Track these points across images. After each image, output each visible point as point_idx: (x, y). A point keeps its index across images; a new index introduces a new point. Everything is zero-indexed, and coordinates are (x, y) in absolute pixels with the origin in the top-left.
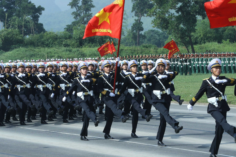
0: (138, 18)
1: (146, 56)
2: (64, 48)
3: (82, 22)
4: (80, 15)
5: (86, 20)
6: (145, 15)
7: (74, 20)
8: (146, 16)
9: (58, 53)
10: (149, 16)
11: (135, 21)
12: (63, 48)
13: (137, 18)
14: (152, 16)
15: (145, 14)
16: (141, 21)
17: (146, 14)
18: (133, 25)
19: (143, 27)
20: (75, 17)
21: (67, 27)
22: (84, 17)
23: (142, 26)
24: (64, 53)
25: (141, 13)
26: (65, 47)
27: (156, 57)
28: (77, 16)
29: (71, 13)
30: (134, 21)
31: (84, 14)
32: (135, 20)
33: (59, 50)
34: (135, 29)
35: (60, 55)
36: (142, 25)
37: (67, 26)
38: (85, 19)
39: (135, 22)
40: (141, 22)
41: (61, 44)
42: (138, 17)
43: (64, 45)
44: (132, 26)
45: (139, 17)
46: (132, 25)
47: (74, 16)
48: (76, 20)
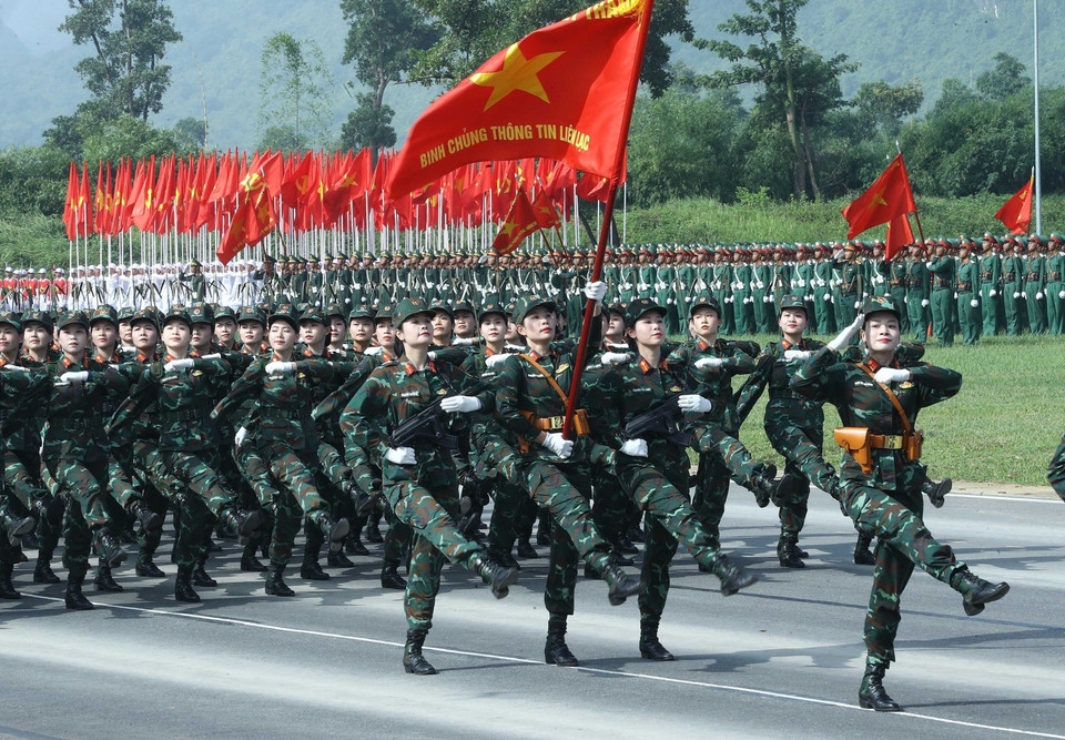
0: (373, 90)
1: (406, 258)
2: (41, 221)
3: (125, 107)
4: (112, 74)
5: (141, 99)
6: (404, 75)
7: (87, 96)
8: (408, 82)
9: (14, 242)
10: (419, 79)
11: (360, 101)
12: (39, 221)
13: (366, 89)
14: (434, 79)
15: (402, 72)
16: (383, 103)
17: (405, 70)
18: (351, 122)
19: (393, 129)
20: (90, 83)
21: (55, 127)
22: (131, 84)
23: (391, 125)
24: (41, 242)
25: (383, 68)
26: (47, 214)
27: (452, 260)
28: (100, 78)
29: (76, 64)
30: (356, 101)
31: (130, 68)
32: (359, 97)
33: (18, 228)
34: (359, 137)
35: (25, 250)
36: (389, 121)
37: (55, 121)
38: (137, 93)
39: (358, 106)
40: (387, 109)
41: (28, 201)
42: (371, 84)
43: (42, 202)
44: (344, 125)
45: (375, 85)
46: (346, 121)
47: (88, 78)
48: (99, 95)
